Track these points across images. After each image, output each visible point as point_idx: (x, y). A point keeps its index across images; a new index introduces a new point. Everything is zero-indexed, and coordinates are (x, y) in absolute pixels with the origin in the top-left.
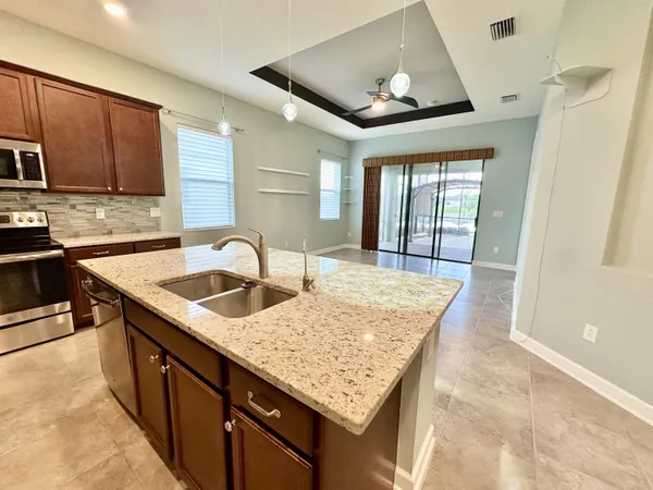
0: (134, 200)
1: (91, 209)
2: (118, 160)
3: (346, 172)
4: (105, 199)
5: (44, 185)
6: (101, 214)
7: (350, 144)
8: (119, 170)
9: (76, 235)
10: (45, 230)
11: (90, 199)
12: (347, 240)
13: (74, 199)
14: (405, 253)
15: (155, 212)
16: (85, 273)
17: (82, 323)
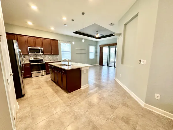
0: (54, 55)
1: (48, 57)
2: (52, 49)
3: (96, 48)
4: (50, 55)
5: (43, 53)
6: (49, 57)
7: (97, 42)
8: (52, 51)
9: (46, 61)
10: (42, 60)
11: (48, 55)
12: (96, 63)
13: (46, 55)
14: (109, 66)
15: (57, 57)
16: (49, 64)
17: (47, 74)
